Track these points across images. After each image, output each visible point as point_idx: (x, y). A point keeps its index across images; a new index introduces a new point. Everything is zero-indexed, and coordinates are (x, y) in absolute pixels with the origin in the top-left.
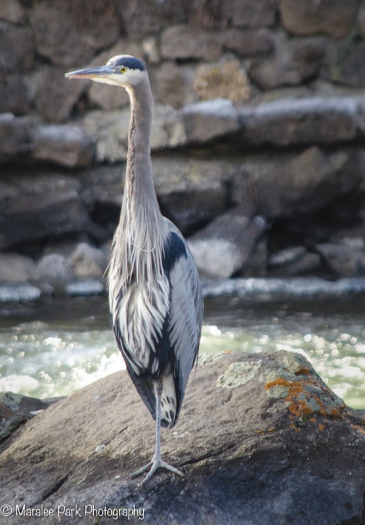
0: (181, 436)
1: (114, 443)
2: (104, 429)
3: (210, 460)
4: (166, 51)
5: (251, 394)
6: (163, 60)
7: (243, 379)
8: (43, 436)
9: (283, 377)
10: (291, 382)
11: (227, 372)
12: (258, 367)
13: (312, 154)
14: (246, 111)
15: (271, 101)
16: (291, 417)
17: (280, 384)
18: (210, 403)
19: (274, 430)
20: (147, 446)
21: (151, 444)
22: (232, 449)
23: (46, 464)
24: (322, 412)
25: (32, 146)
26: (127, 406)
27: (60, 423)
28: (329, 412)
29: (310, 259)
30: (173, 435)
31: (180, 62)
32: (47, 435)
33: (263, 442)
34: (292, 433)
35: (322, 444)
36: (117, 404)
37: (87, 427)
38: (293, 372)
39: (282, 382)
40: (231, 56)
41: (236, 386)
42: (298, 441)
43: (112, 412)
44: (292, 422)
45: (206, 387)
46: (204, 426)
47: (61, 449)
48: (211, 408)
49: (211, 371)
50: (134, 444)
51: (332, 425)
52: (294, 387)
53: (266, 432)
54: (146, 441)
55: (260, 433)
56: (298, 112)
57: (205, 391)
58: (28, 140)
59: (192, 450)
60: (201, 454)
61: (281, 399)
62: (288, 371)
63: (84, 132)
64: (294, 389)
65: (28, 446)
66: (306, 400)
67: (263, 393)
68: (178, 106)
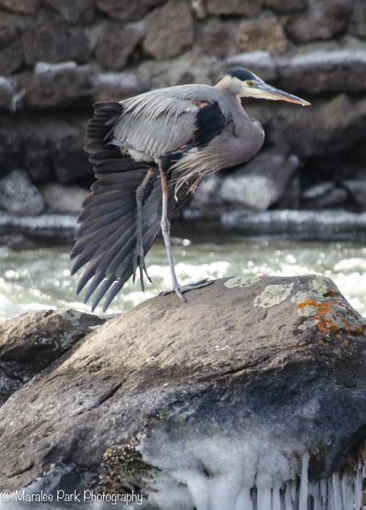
0: (222, 349)
1: (163, 355)
2: (154, 343)
3: (248, 370)
4: (212, 8)
5: (284, 313)
6: (209, 16)
7: (278, 300)
8: (100, 348)
9: (313, 298)
10: (320, 303)
11: (263, 293)
12: (291, 289)
13: (340, 100)
14: (282, 62)
15: (304, 53)
16: (319, 333)
17: (310, 304)
18: (248, 321)
19: (304, 345)
20: (192, 358)
21: (196, 356)
22: (267, 361)
23: (103, 373)
24: (347, 328)
25: (92, 91)
26: (174, 323)
27: (115, 337)
28: (352, 328)
29: (339, 194)
30: (215, 349)
31: (224, 18)
32: (104, 347)
33: (294, 355)
34: (320, 347)
35: (346, 357)
36: (165, 321)
37: (139, 341)
38: (322, 294)
39: (312, 303)
40: (270, 13)
41: (271, 306)
42: (326, 355)
43: (161, 328)
44: (320, 338)
45: (244, 307)
46: (243, 341)
47: (116, 359)
48: (249, 325)
49: (249, 293)
50: (180, 356)
51: (355, 340)
52: (322, 307)
53: (298, 346)
54: (191, 353)
55: (292, 347)
56: (328, 63)
57: (244, 310)
58: (88, 85)
59: (231, 362)
60: (239, 365)
61: (311, 318)
62: (317, 293)
63: (139, 79)
64: (321, 308)
65: (87, 357)
66: (332, 319)
67: (294, 312)
68: (222, 57)
